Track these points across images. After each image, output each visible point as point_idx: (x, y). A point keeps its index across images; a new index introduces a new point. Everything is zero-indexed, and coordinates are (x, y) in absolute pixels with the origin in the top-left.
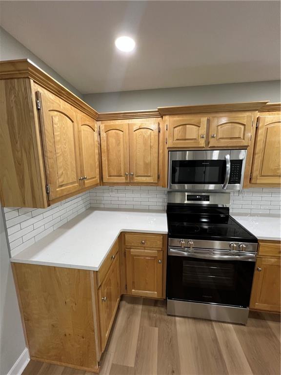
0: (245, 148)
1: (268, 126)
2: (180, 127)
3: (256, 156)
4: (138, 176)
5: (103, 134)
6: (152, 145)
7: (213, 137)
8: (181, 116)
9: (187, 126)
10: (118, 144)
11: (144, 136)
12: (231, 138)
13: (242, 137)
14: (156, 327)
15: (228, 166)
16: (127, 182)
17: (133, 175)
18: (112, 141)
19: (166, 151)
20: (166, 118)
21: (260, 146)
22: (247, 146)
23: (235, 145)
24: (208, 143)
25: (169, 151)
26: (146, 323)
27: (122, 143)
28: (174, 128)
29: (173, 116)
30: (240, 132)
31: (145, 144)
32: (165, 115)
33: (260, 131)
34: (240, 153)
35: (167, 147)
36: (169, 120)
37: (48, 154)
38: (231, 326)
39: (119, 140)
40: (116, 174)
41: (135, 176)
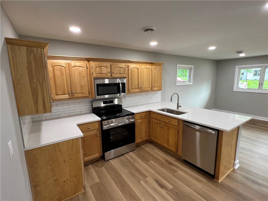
0: (125, 78)
1: (132, 69)
2: (99, 67)
3: (129, 81)
4: (77, 94)
6: (84, 75)
7: (113, 73)
8: (98, 62)
9: (102, 67)
10: (62, 75)
11: (79, 71)
12: (120, 74)
13: (124, 73)
14: (102, 167)
15: (121, 85)
16: (70, 97)
17: (74, 93)
18: (57, 72)
19: (93, 79)
20: (91, 62)
21: (130, 77)
22: (126, 77)
23: (122, 76)
24: (111, 75)
25: (94, 79)
26: (97, 168)
27: (64, 74)
28: (96, 68)
29: (94, 62)
30: (123, 71)
31: (80, 75)
32: (90, 61)
33: (129, 71)
34: (124, 80)
35: (93, 77)
36: (93, 64)
38: (131, 152)
39: (63, 72)
40: (61, 93)
41: (75, 93)
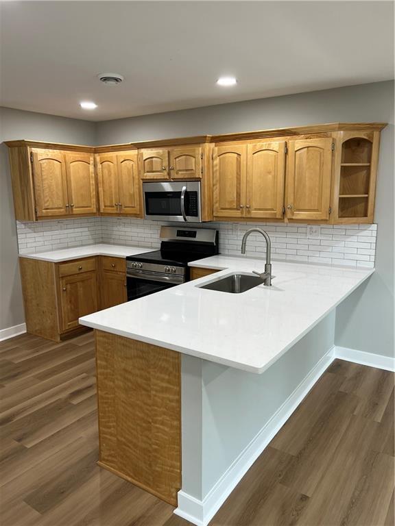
0: (198, 180)
1: (222, 157)
2: (148, 160)
3: (214, 188)
4: (126, 207)
5: (99, 166)
7: (173, 169)
9: (154, 159)
10: (110, 175)
11: (128, 168)
12: (187, 170)
13: (194, 169)
15: (183, 197)
18: (106, 171)
19: (141, 182)
20: (139, 151)
21: (216, 177)
22: (199, 178)
23: (189, 177)
24: (170, 175)
25: (143, 183)
27: (113, 175)
28: (144, 161)
30: (192, 164)
31: (129, 174)
32: (139, 148)
33: (215, 162)
35: (141, 178)
37: (37, 188)
39: (111, 172)
40: (109, 205)
41: (123, 206)
